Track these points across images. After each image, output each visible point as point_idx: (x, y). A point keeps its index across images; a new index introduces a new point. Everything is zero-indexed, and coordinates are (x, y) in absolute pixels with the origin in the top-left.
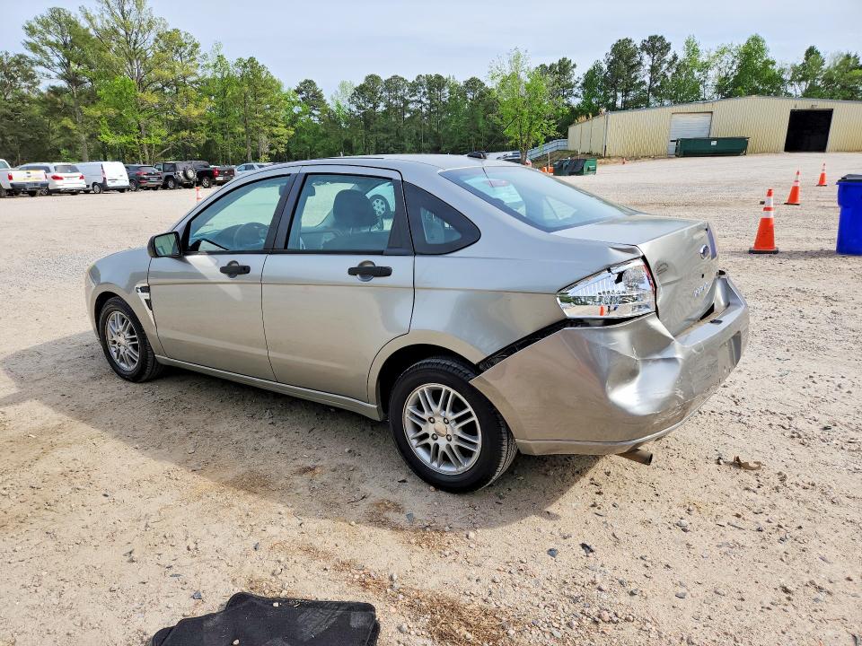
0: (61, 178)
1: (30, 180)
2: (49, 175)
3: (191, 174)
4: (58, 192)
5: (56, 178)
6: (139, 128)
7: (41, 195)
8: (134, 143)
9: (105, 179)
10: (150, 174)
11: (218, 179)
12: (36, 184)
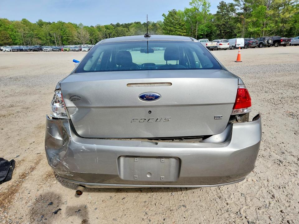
0: (222, 45)
1: (212, 45)
2: (219, 44)
3: (270, 41)
4: (220, 49)
5: (220, 44)
6: (264, 25)
7: (215, 50)
8: (260, 30)
9: (236, 44)
10: (254, 42)
11: (282, 43)
12: (213, 46)
